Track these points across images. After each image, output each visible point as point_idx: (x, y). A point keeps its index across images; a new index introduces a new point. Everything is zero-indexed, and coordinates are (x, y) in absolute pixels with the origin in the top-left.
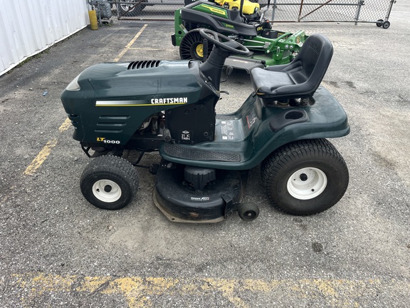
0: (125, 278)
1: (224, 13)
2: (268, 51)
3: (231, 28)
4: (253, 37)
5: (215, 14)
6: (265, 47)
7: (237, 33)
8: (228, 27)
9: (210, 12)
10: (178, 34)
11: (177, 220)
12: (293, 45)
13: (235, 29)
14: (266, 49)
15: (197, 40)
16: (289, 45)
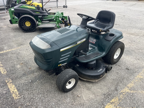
0: (106, 106)
1: (34, 8)
2: (55, 20)
3: (39, 13)
4: (47, 16)
5: (30, 9)
6: (53, 18)
7: (42, 15)
8: (37, 13)
9: (28, 8)
10: (12, 19)
11: (97, 81)
12: (62, 16)
13: (41, 13)
14: (53, 19)
15: (26, 20)
16: (61, 16)
